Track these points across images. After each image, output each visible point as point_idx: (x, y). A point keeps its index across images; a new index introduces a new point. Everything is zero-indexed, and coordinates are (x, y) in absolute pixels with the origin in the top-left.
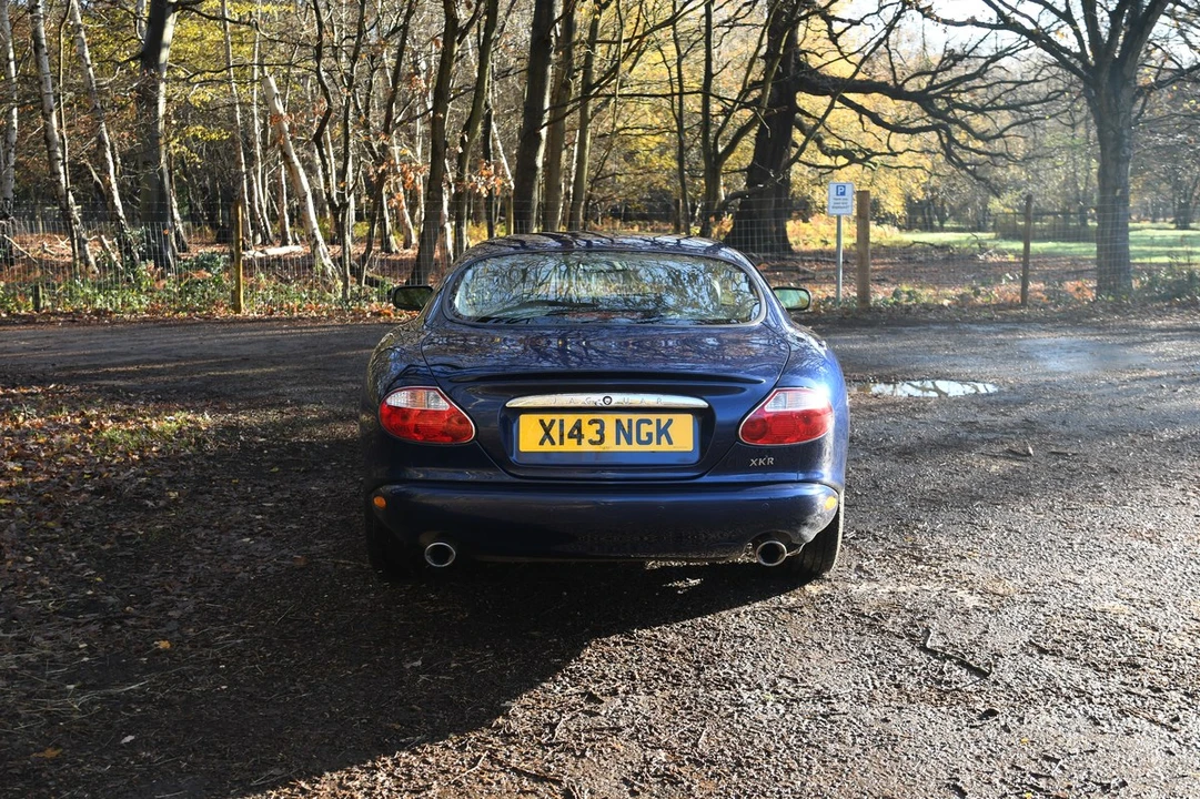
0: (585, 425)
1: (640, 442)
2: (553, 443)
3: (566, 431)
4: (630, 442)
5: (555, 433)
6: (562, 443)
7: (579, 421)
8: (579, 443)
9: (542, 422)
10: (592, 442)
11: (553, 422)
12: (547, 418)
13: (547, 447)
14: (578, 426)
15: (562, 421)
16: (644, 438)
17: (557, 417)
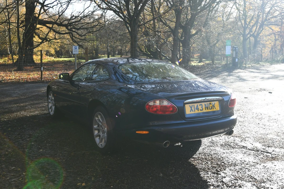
0: (199, 106)
1: (210, 109)
2: (193, 111)
3: (195, 108)
4: (208, 109)
5: (193, 108)
6: (195, 111)
7: (197, 105)
8: (198, 111)
9: (190, 106)
10: (200, 110)
11: (192, 106)
12: (191, 105)
13: (192, 112)
14: (197, 106)
15: (194, 105)
16: (210, 108)
17: (193, 104)
